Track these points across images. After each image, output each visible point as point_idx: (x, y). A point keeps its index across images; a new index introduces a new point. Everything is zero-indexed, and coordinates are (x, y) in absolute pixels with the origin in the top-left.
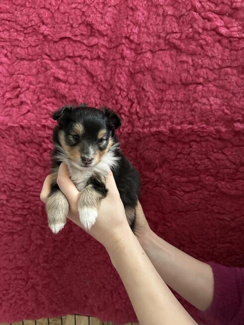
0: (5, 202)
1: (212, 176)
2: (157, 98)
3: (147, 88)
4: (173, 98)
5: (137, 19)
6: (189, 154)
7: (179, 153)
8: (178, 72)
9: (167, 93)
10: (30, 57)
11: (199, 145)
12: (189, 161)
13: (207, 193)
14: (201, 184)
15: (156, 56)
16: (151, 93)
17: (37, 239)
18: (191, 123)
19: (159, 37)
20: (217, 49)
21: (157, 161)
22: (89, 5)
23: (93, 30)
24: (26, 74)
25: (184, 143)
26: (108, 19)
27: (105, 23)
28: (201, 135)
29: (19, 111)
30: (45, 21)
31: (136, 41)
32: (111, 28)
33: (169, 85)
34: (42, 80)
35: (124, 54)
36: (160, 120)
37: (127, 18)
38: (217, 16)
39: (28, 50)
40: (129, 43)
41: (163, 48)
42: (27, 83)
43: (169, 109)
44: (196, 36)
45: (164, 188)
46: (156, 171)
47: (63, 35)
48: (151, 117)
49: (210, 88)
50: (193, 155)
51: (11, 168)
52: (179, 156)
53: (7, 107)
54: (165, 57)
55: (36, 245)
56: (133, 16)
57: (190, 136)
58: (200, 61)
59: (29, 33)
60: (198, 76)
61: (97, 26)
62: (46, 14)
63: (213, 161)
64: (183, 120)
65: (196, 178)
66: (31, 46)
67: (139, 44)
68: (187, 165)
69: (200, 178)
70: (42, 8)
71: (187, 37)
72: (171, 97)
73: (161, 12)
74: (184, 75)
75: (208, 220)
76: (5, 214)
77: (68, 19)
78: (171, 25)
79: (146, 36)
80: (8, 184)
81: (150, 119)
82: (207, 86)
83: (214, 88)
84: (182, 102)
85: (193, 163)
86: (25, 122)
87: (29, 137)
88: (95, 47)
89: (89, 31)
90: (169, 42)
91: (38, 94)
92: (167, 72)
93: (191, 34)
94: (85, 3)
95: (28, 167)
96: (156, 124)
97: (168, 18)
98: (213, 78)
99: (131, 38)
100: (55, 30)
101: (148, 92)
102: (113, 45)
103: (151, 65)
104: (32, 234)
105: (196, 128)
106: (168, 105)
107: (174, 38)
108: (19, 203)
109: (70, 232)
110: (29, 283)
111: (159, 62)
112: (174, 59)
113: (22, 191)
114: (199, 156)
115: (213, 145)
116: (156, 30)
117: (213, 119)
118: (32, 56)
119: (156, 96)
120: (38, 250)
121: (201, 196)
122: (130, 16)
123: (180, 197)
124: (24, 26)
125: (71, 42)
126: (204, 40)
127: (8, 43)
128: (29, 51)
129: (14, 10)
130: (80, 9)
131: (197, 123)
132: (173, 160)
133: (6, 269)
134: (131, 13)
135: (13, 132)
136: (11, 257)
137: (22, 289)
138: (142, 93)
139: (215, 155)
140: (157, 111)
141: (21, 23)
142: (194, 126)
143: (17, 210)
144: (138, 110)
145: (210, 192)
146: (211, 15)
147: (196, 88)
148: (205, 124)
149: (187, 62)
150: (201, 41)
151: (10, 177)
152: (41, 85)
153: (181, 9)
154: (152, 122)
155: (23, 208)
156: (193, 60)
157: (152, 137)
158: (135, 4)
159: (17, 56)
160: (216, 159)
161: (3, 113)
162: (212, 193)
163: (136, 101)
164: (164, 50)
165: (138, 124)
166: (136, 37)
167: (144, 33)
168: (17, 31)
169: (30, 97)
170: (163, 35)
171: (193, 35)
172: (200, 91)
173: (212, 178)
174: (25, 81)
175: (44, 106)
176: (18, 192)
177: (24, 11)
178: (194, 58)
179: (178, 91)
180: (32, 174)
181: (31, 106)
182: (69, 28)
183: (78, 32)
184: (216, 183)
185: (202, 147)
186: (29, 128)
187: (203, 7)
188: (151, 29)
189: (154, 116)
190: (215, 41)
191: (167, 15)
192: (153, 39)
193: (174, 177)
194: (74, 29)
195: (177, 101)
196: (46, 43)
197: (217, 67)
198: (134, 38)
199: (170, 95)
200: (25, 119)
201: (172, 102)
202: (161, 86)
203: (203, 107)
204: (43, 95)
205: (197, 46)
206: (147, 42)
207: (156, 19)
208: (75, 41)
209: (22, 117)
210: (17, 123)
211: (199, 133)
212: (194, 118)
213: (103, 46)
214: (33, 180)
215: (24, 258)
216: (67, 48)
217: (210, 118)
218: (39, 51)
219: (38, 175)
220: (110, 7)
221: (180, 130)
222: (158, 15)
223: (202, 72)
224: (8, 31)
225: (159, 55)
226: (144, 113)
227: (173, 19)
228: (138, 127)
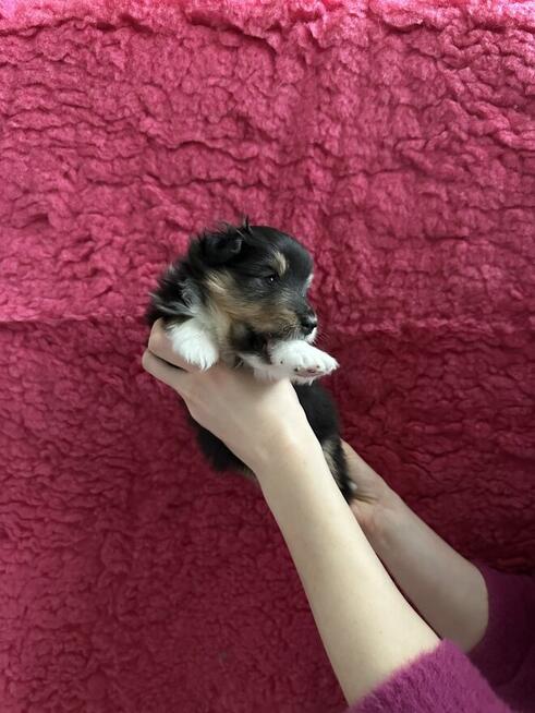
0: (46, 482)
1: (487, 421)
2: (376, 266)
3: (357, 244)
4: (410, 266)
5: (338, 110)
6: (441, 378)
7: (422, 376)
8: (420, 215)
9: (397, 255)
10: (117, 179)
11: (462, 359)
12: (441, 391)
13: (478, 455)
14: (466, 437)
15: (376, 183)
16: (366, 255)
17: (114, 562)
18: (444, 316)
19: (382, 146)
20: (497, 171)
21: (376, 393)
22: (243, 83)
23: (250, 129)
24: (106, 213)
25: (432, 355)
26: (281, 108)
27: (275, 115)
28: (466, 340)
29: (90, 288)
30: (151, 109)
31: (335, 151)
32: (286, 126)
33: (401, 240)
34: (139, 225)
35: (312, 177)
36: (383, 308)
37: (319, 108)
38: (496, 109)
39: (113, 165)
40: (322, 156)
41: (390, 167)
42: (109, 230)
43: (402, 287)
44: (456, 146)
45: (388, 448)
46: (373, 413)
47: (188, 136)
48: (363, 302)
49: (484, 248)
50: (450, 379)
51: (65, 408)
52: (421, 382)
53: (63, 279)
54: (394, 185)
55: (112, 574)
56: (330, 103)
57: (444, 342)
58: (462, 194)
59: (116, 132)
60: (459, 224)
61: (257, 121)
62: (153, 97)
63: (489, 392)
64: (430, 309)
65: (456, 426)
66: (120, 157)
67: (342, 159)
68: (437, 401)
69: (464, 425)
70: (146, 84)
71: (437, 148)
72: (405, 263)
73: (386, 97)
74: (432, 221)
75: (480, 510)
76: (47, 506)
77: (200, 107)
78: (405, 124)
79: (355, 144)
80: (56, 441)
81: (362, 307)
82: (476, 242)
83: (491, 248)
84: (427, 274)
85: (449, 396)
86: (101, 313)
87: (109, 342)
88: (252, 163)
89: (241, 131)
90: (401, 155)
91: (132, 253)
92: (397, 214)
93: (446, 143)
94: (235, 78)
95: (101, 404)
96: (375, 317)
97: (400, 111)
98: (488, 228)
99: (327, 146)
100: (172, 127)
101: (358, 252)
102: (288, 160)
103: (365, 200)
104: (104, 551)
105: (456, 325)
106: (399, 280)
107: (412, 149)
108: (78, 484)
109: (185, 545)
110: (91, 662)
111: (382, 195)
112: (411, 189)
113: (86, 456)
114: (462, 381)
115: (489, 360)
116: (375, 132)
117: (490, 308)
118: (121, 177)
119: (374, 260)
120: (115, 585)
121: (466, 462)
122: (325, 104)
123: (424, 465)
124: (108, 117)
125: (204, 152)
126: (471, 153)
127: (72, 151)
128: (116, 168)
129: (88, 87)
130: (224, 89)
131: (456, 316)
132: (409, 390)
133: (42, 630)
134: (327, 99)
135: (72, 332)
136: (55, 602)
137: (76, 675)
138: (347, 256)
139: (493, 379)
140: (377, 292)
141: (101, 112)
142: (451, 321)
143: (73, 499)
144: (337, 288)
145: (482, 452)
146: (485, 108)
147: (454, 246)
148: (473, 317)
149: (438, 197)
150: (465, 157)
151: (62, 426)
152: (137, 236)
153: (425, 93)
154: (366, 313)
155: (86, 495)
156: (448, 193)
157: (366, 343)
158: (336, 81)
159: (91, 177)
160: (494, 387)
161: (54, 293)
162: (487, 456)
163: (333, 271)
164: (391, 171)
165: (338, 317)
166: (336, 144)
167: (351, 137)
168: (92, 126)
169: (114, 261)
170: (390, 142)
171: (450, 145)
172: (462, 253)
173: (487, 427)
174: (105, 228)
175: (144, 279)
176: (78, 459)
177: (109, 88)
178: (450, 188)
179: (418, 251)
180: (109, 419)
181: (114, 278)
182: (201, 125)
183: (218, 132)
184: (496, 435)
185: (468, 363)
186: (108, 324)
187: (469, 91)
188: (367, 130)
189: (370, 299)
190: (492, 157)
191: (398, 104)
192: (371, 150)
193: (411, 424)
194: (211, 127)
195: (417, 272)
196: (150, 151)
197: (496, 207)
198: (331, 146)
199: (402, 259)
200: (101, 306)
201: (406, 273)
202: (385, 242)
203: (469, 285)
204: (142, 257)
205: (456, 165)
206: (357, 155)
207: (376, 111)
208: (212, 150)
209: (95, 302)
210: (83, 314)
211: (462, 335)
212: (452, 305)
213: (268, 160)
214: (110, 432)
215: (84, 606)
216: (195, 162)
217: (484, 306)
218: (136, 168)
219: (122, 421)
220: (284, 85)
221: (423, 328)
222: (381, 104)
223: (468, 216)
224: (74, 126)
225: (380, 180)
226: (351, 295)
227: (410, 111)
228: (337, 322)
